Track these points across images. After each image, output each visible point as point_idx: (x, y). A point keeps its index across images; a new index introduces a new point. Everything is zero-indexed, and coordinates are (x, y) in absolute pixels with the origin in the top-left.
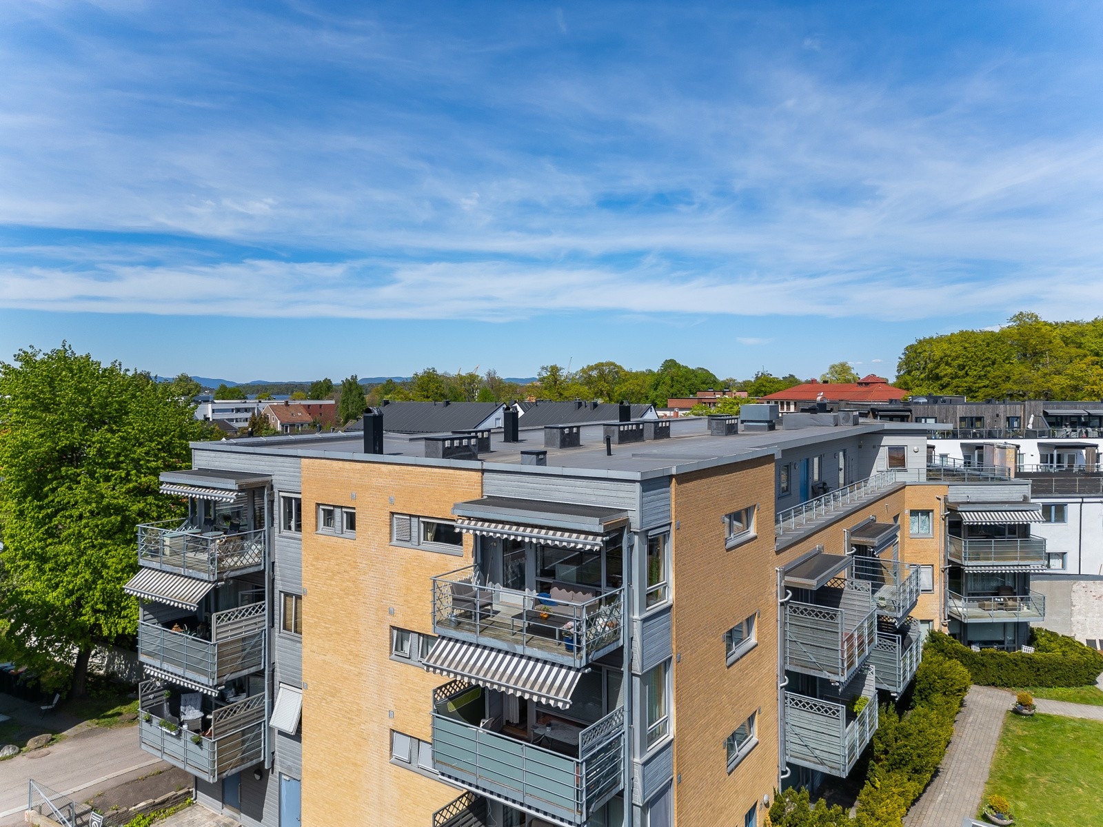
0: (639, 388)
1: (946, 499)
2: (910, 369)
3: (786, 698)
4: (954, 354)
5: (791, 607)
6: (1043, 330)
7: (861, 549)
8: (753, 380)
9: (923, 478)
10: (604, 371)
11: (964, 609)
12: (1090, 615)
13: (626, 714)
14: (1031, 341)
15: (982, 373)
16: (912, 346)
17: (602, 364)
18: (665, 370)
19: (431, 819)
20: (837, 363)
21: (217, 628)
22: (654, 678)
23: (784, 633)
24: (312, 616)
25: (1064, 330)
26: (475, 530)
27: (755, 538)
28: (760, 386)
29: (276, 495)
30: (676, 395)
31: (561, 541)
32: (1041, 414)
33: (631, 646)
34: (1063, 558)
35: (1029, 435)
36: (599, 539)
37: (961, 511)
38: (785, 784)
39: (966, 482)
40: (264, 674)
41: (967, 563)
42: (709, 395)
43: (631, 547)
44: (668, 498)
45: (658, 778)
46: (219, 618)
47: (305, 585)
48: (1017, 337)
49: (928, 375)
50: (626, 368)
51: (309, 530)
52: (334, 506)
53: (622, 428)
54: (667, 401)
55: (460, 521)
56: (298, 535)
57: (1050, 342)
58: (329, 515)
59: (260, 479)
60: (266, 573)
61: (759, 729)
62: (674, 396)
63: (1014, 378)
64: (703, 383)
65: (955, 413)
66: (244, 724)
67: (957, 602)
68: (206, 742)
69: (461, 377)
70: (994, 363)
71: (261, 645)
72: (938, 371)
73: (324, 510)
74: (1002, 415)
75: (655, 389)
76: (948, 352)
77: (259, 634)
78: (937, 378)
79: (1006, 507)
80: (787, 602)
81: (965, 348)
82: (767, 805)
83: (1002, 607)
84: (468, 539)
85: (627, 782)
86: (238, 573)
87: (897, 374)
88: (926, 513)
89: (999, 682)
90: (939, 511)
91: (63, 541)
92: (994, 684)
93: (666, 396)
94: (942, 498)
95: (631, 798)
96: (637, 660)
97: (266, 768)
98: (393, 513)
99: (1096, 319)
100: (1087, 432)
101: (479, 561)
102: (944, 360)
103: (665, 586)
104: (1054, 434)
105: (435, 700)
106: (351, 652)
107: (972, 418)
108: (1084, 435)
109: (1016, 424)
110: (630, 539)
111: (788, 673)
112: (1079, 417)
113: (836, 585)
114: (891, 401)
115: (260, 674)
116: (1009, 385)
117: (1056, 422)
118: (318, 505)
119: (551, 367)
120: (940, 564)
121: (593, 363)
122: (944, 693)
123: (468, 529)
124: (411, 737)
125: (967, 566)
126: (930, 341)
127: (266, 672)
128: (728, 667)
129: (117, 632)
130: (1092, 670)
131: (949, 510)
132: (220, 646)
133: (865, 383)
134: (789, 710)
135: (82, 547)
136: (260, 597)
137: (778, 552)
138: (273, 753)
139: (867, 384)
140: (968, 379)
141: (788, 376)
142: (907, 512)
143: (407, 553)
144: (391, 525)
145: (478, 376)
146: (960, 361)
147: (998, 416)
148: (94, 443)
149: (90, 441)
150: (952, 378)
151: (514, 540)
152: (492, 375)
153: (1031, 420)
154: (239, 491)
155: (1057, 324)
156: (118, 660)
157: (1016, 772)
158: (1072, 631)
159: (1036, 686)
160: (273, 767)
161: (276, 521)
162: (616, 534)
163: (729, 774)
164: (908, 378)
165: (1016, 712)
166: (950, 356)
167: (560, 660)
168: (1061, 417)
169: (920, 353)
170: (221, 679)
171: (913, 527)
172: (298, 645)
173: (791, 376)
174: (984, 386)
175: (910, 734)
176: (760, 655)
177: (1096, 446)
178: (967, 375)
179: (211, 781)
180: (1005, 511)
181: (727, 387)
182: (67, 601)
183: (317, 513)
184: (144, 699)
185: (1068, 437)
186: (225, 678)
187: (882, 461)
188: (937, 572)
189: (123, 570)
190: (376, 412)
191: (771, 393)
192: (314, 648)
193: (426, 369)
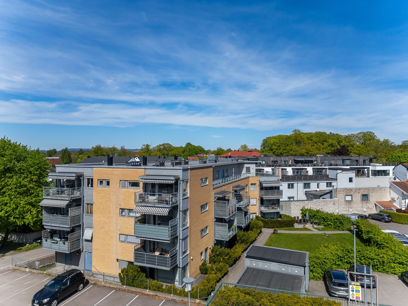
0: (178, 153)
1: (259, 181)
2: (264, 147)
3: (215, 224)
4: (276, 142)
5: (216, 202)
6: (301, 135)
7: (236, 191)
8: (216, 150)
9: (255, 175)
10: (165, 146)
11: (264, 209)
12: (295, 210)
13: (179, 219)
14: (298, 138)
15: (285, 148)
16: (265, 139)
17: (165, 144)
18: (187, 146)
19: (134, 247)
20: (243, 145)
21: (70, 212)
22: (185, 212)
23: (215, 208)
24: (96, 209)
25: (307, 135)
26: (143, 181)
27: (208, 185)
28: (218, 152)
29: (85, 178)
30: (191, 155)
31: (165, 182)
32: (293, 160)
33: (180, 205)
34: (293, 198)
35: (290, 166)
36: (174, 181)
37: (263, 183)
38: (215, 244)
39: (264, 176)
40: (81, 226)
41: (264, 197)
42: (202, 155)
43: (180, 183)
44: (188, 173)
45: (185, 234)
46: (70, 210)
47: (94, 201)
48: (294, 137)
49: (270, 149)
50: (173, 146)
51: (96, 186)
52: (103, 180)
53: (176, 161)
54: (187, 157)
55: (140, 180)
56: (92, 188)
57: (303, 139)
58: (101, 182)
59: (80, 174)
60: (82, 198)
61: (209, 230)
62: (190, 155)
63: (293, 150)
64: (200, 151)
65: (270, 159)
66: (76, 238)
67: (262, 208)
68: (66, 243)
69: (110, 148)
70: (288, 145)
71: (80, 218)
72: (272, 147)
73: (100, 181)
74: (283, 160)
75: (184, 153)
76: (275, 142)
77: (80, 215)
78: (272, 150)
79: (273, 182)
80: (215, 201)
81: (280, 140)
82: (210, 249)
83: (273, 208)
84: (141, 185)
85: (179, 234)
86: (75, 198)
87: (261, 148)
88: (255, 184)
89: (271, 227)
90: (258, 184)
91: (4, 197)
92: (270, 228)
93: (187, 156)
94: (258, 180)
95: (179, 238)
96: (181, 208)
97: (81, 250)
98: (120, 180)
99: (316, 132)
100: (305, 165)
101: (144, 190)
102: (274, 144)
103: (187, 193)
104: (296, 166)
105: (135, 220)
106: (108, 216)
107: (275, 161)
108: (304, 166)
109: (286, 163)
110: (180, 182)
111: (216, 218)
112: (303, 161)
113: (228, 198)
114: (254, 156)
115: (80, 226)
116: (292, 152)
117: (297, 162)
118: (98, 180)
119: (146, 145)
120: (258, 198)
121: (161, 144)
122: (256, 229)
123: (141, 181)
124: (125, 235)
125: (264, 198)
126: (270, 138)
127: (82, 225)
128: (201, 214)
129: (22, 224)
130: (293, 223)
131: (260, 183)
132: (71, 217)
133: (250, 151)
134: (216, 227)
135: (12, 198)
136: (80, 205)
137: (213, 189)
138: (83, 247)
139: (251, 151)
140: (281, 150)
141: (228, 149)
142: (250, 184)
143: (124, 190)
144: (120, 183)
145: (116, 148)
146: (278, 144)
147: (282, 160)
148: (18, 166)
149: (17, 166)
150: (276, 150)
151: (154, 183)
152: (123, 148)
153: (290, 162)
154: (76, 177)
155: (306, 133)
156: (14, 237)
157: (270, 244)
158: (291, 215)
159: (280, 228)
160: (83, 251)
161: (85, 185)
162: (177, 180)
163: (201, 238)
164: (264, 150)
165: (274, 233)
166: (275, 143)
167: (165, 206)
168: (298, 160)
169: (267, 142)
170: (71, 226)
171: (252, 188)
172: (91, 217)
173: (230, 149)
174: (285, 152)
175: (246, 235)
176: (209, 213)
177: (306, 169)
178: (280, 149)
179: (68, 253)
180: (273, 183)
181: (207, 152)
182: (6, 215)
183: (98, 181)
184: (44, 235)
185: (300, 166)
186: (72, 226)
187: (244, 171)
188: (257, 200)
189: (26, 204)
190: (111, 156)
191: (222, 154)
192: (97, 217)
193: (97, 145)
